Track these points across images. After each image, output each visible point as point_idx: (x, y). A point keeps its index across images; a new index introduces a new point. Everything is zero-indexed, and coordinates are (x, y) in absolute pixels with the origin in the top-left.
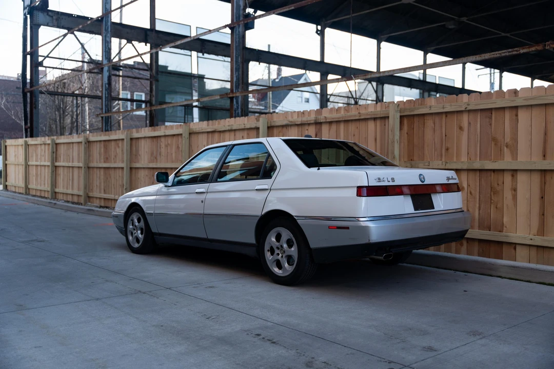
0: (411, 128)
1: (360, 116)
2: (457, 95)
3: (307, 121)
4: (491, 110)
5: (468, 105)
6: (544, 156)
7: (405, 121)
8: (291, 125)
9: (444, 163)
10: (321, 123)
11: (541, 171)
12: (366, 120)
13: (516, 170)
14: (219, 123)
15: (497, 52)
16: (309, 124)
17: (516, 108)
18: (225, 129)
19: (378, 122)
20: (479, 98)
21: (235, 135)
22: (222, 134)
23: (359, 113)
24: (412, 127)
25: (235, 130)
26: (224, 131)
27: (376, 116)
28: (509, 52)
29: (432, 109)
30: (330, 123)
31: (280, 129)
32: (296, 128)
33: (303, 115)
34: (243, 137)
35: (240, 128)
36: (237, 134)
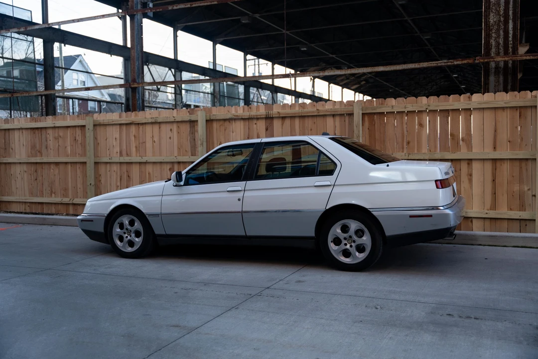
0: (372, 123)
1: (318, 113)
2: (417, 98)
3: (257, 116)
4: (447, 111)
5: (429, 106)
6: (495, 148)
7: (366, 118)
8: (235, 119)
9: (407, 154)
10: (272, 118)
11: (493, 159)
12: (324, 116)
13: (471, 160)
14: (136, 115)
15: (434, 62)
16: (258, 119)
18: (147, 122)
19: (338, 119)
20: (437, 100)
21: (160, 128)
22: (141, 127)
24: (374, 123)
25: (160, 123)
26: (145, 123)
28: (445, 63)
29: (394, 108)
30: (283, 118)
31: (221, 123)
32: (242, 122)
33: (249, 110)
34: (171, 130)
35: (168, 121)
36: (163, 126)
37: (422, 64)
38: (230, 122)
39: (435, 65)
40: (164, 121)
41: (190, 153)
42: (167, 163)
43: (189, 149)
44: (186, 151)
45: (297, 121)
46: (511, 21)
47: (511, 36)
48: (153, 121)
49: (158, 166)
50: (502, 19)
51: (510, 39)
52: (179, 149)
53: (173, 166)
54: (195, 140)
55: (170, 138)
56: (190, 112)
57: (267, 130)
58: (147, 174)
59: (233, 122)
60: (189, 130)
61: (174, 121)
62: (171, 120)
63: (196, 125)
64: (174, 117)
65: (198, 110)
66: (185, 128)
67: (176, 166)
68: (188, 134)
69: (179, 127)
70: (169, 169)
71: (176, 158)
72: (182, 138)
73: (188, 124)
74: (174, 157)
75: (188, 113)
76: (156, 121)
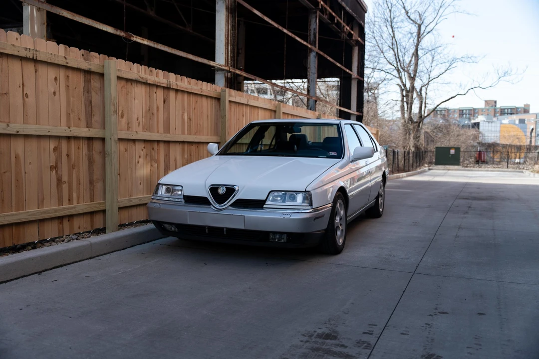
1: (201, 92)
10: (170, 89)
16: (157, 86)
17: (258, 107)
18: (16, 53)
21: (36, 71)
25: (35, 61)
27: (210, 95)
30: (177, 91)
31: (123, 83)
32: (144, 87)
33: (150, 73)
34: (56, 79)
35: (56, 62)
36: (42, 69)
38: (132, 85)
39: (213, 65)
40: (49, 61)
41: (84, 123)
42: (50, 137)
43: (83, 115)
44: (79, 119)
45: (186, 96)
46: (229, 45)
47: (229, 55)
48: (30, 55)
49: (33, 143)
50: (227, 41)
51: (229, 58)
52: (68, 115)
53: (60, 143)
54: (91, 102)
55: (54, 93)
56: (85, 56)
57: (164, 102)
58: (13, 159)
60: (82, 84)
61: (65, 64)
62: (61, 63)
63: (93, 79)
64: (66, 58)
65: (96, 57)
66: (78, 80)
67: (64, 144)
68: (82, 91)
69: (68, 77)
70: (54, 149)
71: (70, 129)
72: (73, 97)
73: (82, 75)
74: (67, 128)
75: (81, 56)
76: (35, 58)
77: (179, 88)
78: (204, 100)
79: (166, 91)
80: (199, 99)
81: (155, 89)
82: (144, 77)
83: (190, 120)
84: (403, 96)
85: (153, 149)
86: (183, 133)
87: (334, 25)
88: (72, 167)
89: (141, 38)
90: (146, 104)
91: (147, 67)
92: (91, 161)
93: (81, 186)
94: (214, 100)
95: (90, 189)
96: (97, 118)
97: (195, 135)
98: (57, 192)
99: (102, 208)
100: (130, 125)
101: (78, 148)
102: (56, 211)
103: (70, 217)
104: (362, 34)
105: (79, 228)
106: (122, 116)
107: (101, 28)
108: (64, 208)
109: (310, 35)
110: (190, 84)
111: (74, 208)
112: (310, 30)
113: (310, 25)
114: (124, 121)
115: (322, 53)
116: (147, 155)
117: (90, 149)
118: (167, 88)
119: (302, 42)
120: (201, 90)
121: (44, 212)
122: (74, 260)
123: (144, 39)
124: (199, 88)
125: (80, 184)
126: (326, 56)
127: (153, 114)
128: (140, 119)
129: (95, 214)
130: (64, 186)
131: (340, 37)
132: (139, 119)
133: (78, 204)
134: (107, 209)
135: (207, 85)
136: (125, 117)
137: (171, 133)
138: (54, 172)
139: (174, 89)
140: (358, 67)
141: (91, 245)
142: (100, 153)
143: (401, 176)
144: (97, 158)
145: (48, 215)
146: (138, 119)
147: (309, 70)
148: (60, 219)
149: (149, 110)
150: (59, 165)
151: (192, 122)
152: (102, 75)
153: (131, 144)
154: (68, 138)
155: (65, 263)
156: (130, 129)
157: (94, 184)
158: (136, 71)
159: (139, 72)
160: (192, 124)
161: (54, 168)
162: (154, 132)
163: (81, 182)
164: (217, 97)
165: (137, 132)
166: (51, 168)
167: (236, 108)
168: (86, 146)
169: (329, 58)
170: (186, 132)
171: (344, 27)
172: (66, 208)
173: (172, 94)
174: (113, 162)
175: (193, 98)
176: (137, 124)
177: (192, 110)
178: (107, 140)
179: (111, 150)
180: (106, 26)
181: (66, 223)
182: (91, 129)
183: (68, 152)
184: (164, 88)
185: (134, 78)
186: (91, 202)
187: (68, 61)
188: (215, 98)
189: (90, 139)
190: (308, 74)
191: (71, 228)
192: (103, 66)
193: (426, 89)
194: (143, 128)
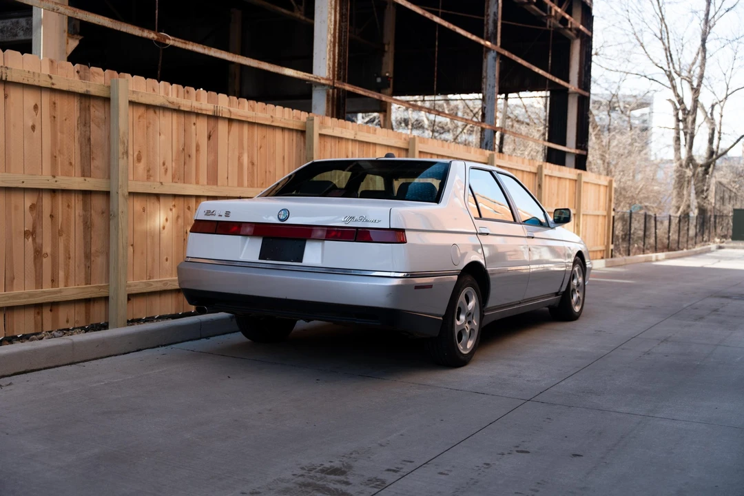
1: (273, 121)
10: (218, 118)
12: (275, 127)
16: (198, 115)
21: (6, 97)
23: (272, 117)
27: (286, 126)
29: (335, 131)
30: (230, 120)
31: (141, 110)
32: (175, 116)
33: (186, 95)
34: (36, 107)
35: (36, 84)
36: (15, 94)
37: (299, 72)
38: (155, 113)
39: (308, 78)
40: (25, 82)
41: (78, 169)
42: (25, 190)
43: (76, 159)
44: (71, 164)
45: (246, 127)
46: (337, 45)
47: (336, 61)
50: (332, 40)
51: (336, 65)
52: (54, 158)
53: (40, 199)
54: (89, 139)
55: (33, 127)
56: (81, 73)
57: (209, 137)
59: (161, 111)
60: (76, 114)
61: (50, 86)
62: (43, 84)
63: (93, 106)
64: (51, 77)
65: (98, 74)
66: (71, 108)
67: (46, 200)
68: (76, 124)
69: (54, 103)
70: (30, 207)
71: (55, 179)
72: (62, 132)
73: (76, 100)
74: (50, 177)
75: (76, 74)
76: (4, 79)
77: (233, 117)
78: (279, 134)
79: (212, 122)
80: (269, 132)
81: (193, 119)
82: (175, 101)
83: (253, 164)
84: (678, 120)
85: (189, 208)
86: (240, 184)
87: (533, 6)
88: (57, 233)
89: (183, 41)
90: (178, 141)
91: (180, 87)
92: (87, 226)
93: (72, 262)
94: (295, 134)
95: (85, 265)
96: (98, 162)
97: (261, 187)
98: (33, 267)
99: (104, 294)
100: (151, 171)
101: (68, 206)
102: (31, 295)
103: (54, 305)
104: (588, 18)
105: (67, 321)
106: (139, 160)
107: (118, 29)
108: (44, 292)
109: (488, 23)
110: (253, 111)
111: (60, 291)
112: (488, 15)
113: (488, 7)
114: (141, 167)
115: (506, 53)
116: (178, 217)
117: (86, 208)
118: (215, 117)
119: (469, 35)
120: (271, 119)
121: (14, 297)
122: (46, 366)
123: (187, 42)
124: (268, 116)
125: (69, 258)
126: (514, 57)
127: (189, 156)
128: (169, 164)
129: (92, 303)
130: (44, 260)
131: (545, 24)
132: (166, 164)
133: (66, 286)
134: (111, 295)
135: (283, 112)
136: (143, 161)
137: (219, 183)
138: (30, 239)
139: (225, 118)
140: (580, 73)
141: (73, 345)
142: (103, 213)
143: (654, 259)
144: (98, 221)
145: (22, 300)
146: (164, 164)
147: (484, 80)
148: (38, 307)
149: (184, 149)
150: (38, 230)
151: (255, 168)
152: (107, 100)
153: (153, 200)
154: (53, 192)
155: (32, 368)
156: (152, 178)
157: (92, 259)
158: (162, 93)
159: (167, 94)
160: (255, 170)
161: (31, 234)
162: (191, 183)
163: (72, 255)
164: (300, 129)
165: (161, 183)
166: (26, 234)
167: (335, 145)
168: (81, 203)
169: (520, 61)
170: (246, 183)
171: (551, 8)
172: (47, 292)
173: (222, 127)
174: (120, 227)
175: (257, 132)
176: (163, 171)
177: (256, 149)
178: (113, 194)
179: (118, 209)
180: (126, 24)
181: (47, 314)
182: (88, 179)
183: (52, 211)
184: (209, 116)
185: (158, 104)
186: (86, 284)
187: (53, 81)
188: (297, 131)
189: (86, 193)
190: (484, 86)
191: (55, 320)
192: (109, 87)
193: (722, 108)
194: (173, 178)
